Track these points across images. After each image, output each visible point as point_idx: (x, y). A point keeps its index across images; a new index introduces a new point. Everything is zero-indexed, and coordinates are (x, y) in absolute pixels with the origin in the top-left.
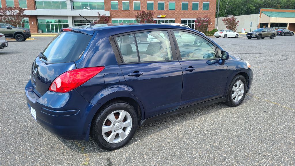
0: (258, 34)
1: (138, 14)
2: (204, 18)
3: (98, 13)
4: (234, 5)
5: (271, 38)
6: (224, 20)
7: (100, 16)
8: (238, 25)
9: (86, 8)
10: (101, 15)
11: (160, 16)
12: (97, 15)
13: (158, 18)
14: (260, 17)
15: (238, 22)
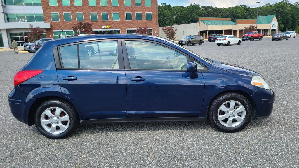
0: (187, 41)
1: (75, 25)
2: (144, 28)
3: (30, 25)
4: (181, 14)
5: (199, 45)
6: (163, 29)
7: (32, 28)
8: (176, 34)
9: (22, 21)
10: (34, 27)
11: (105, 27)
12: (29, 28)
13: (103, 28)
14: (200, 25)
15: (176, 30)
